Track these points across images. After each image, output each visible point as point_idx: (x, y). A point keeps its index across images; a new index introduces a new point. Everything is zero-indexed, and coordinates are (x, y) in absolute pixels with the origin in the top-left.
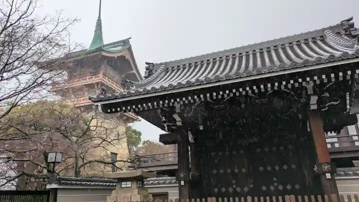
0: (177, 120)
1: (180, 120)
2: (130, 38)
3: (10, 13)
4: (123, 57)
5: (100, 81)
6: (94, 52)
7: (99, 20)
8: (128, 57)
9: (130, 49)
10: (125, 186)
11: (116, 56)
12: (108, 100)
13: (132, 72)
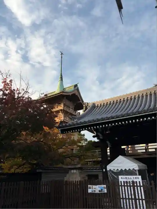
0: (100, 135)
1: (102, 135)
5: (62, 108)
7: (61, 75)
8: (77, 94)
9: (78, 90)
10: (73, 172)
12: (64, 127)
13: (79, 102)
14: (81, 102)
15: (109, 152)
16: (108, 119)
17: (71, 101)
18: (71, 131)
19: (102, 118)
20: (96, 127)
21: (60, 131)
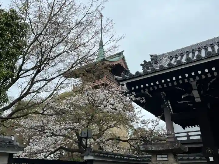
2: (124, 51)
3: (53, 4)
4: (119, 65)
8: (122, 64)
10: (161, 159)
11: (114, 64)
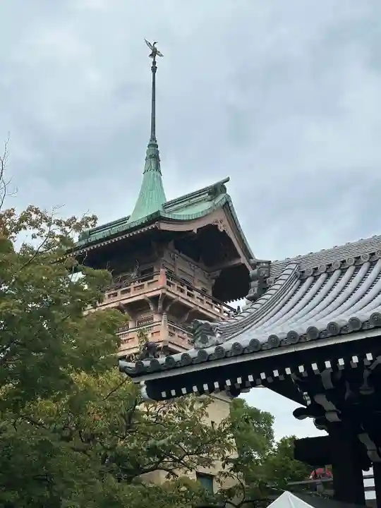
0: (326, 408)
1: (334, 407)
2: (227, 180)
4: (211, 229)
5: (159, 292)
6: (142, 226)
7: (153, 145)
8: (224, 226)
11: (194, 228)
12: (159, 371)
13: (237, 262)
14: (243, 260)
15: (369, 489)
16: (361, 331)
17: (197, 260)
18: (195, 389)
19: (332, 326)
20: (308, 368)
21: (144, 390)
